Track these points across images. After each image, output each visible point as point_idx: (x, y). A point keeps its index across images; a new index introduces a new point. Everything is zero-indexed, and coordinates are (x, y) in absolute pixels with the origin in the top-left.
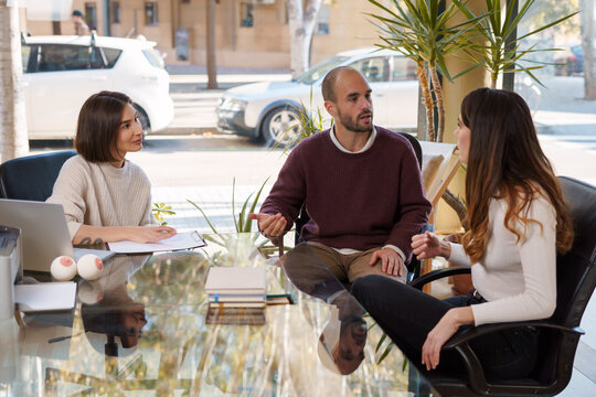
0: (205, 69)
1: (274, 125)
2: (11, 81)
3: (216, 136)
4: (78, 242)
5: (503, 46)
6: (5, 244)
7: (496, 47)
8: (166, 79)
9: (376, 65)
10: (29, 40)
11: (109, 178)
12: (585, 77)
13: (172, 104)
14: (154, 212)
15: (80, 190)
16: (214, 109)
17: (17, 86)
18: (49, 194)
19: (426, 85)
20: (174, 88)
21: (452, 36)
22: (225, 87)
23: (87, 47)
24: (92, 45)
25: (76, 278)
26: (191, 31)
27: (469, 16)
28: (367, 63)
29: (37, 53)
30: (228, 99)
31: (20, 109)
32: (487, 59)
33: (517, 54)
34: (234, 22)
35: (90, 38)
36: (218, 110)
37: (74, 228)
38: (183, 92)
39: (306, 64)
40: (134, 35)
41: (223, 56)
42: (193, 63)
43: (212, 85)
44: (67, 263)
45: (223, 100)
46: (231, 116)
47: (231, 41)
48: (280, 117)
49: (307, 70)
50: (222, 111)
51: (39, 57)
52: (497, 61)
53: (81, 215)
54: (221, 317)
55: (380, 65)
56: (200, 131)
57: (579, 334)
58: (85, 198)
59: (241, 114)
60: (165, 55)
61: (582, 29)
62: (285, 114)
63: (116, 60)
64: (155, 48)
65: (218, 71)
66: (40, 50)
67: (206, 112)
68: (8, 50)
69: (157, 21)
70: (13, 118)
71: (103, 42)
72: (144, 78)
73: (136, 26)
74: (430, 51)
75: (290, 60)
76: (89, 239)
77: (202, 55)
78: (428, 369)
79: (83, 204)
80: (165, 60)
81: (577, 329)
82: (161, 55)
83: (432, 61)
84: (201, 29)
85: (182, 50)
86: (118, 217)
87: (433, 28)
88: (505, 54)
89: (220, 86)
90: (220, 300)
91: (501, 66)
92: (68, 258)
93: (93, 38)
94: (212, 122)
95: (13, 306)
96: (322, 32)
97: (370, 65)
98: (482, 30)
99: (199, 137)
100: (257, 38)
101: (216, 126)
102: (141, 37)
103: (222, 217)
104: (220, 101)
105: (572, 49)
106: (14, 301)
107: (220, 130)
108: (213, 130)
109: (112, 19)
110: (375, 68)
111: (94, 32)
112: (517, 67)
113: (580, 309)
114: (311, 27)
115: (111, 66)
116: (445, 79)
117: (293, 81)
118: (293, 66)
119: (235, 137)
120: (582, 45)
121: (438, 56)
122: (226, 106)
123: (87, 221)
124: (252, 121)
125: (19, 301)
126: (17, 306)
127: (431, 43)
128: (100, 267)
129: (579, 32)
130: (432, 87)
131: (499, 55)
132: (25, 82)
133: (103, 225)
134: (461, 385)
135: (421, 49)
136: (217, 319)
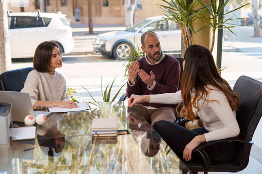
0: (88, 25)
1: (118, 50)
2: (4, 33)
3: (93, 55)
4: (35, 108)
5: (218, 18)
6: (5, 111)
7: (215, 18)
8: (71, 30)
9: (163, 23)
10: (11, 15)
11: (48, 79)
12: (254, 26)
13: (74, 41)
14: (67, 92)
15: (36, 85)
16: (92, 43)
17: (6, 36)
18: (22, 87)
19: (184, 35)
20: (74, 34)
21: (196, 14)
22: (97, 33)
23: (36, 17)
24: (38, 17)
25: (36, 124)
26: (81, 9)
27: (203, 5)
28: (159, 22)
29: (14, 20)
30: (98, 39)
31: (8, 46)
32: (211, 23)
33: (224, 21)
34: (100, 4)
35: (37, 13)
36: (94, 44)
37: (34, 102)
38: (78, 36)
39: (132, 23)
40: (57, 12)
41: (96, 20)
42: (82, 22)
43: (91, 33)
44: (31, 118)
45: (96, 40)
46: (99, 46)
47: (99, 13)
48: (121, 47)
49: (132, 26)
50: (95, 44)
51: (15, 22)
52: (215, 24)
53: (36, 96)
54: (98, 141)
55: (164, 23)
56: (86, 53)
57: (251, 144)
58: (38, 89)
59: (104, 46)
60: (70, 20)
61: (253, 6)
62: (123, 46)
63: (49, 23)
64: (66, 17)
65: (93, 26)
66: (15, 19)
67: (89, 45)
68: (2, 20)
69: (66, 4)
70: (4, 50)
71: (43, 15)
72: (61, 31)
73: (57, 8)
74: (186, 20)
75: (125, 21)
76: (40, 107)
77: (86, 19)
78: (186, 160)
79: (37, 91)
80: (70, 22)
81: (250, 142)
82: (69, 20)
83: (187, 25)
84: (85, 8)
85: (78, 17)
86: (52, 96)
87: (187, 11)
88: (218, 21)
89: (94, 33)
90: (98, 133)
91: (217, 26)
92: (32, 116)
93: (39, 13)
94: (91, 49)
95: (9, 138)
96: (139, 9)
97: (160, 23)
98: (208, 11)
99: (86, 56)
100: (110, 11)
101: (93, 51)
102: (60, 12)
103: (96, 92)
104: (94, 40)
105: (249, 14)
106: (9, 136)
107: (95, 53)
108: (92, 53)
109: (46, 4)
110: (162, 25)
111: (39, 10)
112: (224, 27)
113: (251, 133)
114: (134, 7)
115: (47, 25)
116: (193, 32)
117: (126, 31)
118: (126, 24)
119: (101, 55)
120: (253, 13)
121: (189, 22)
122: (97, 42)
123: (39, 99)
124: (109, 48)
125: (11, 136)
126: (11, 138)
127: (186, 17)
128: (45, 120)
129: (251, 7)
130: (187, 36)
131: (216, 22)
132: (9, 33)
133: (46, 100)
134: (201, 167)
135: (182, 20)
136: (96, 141)
